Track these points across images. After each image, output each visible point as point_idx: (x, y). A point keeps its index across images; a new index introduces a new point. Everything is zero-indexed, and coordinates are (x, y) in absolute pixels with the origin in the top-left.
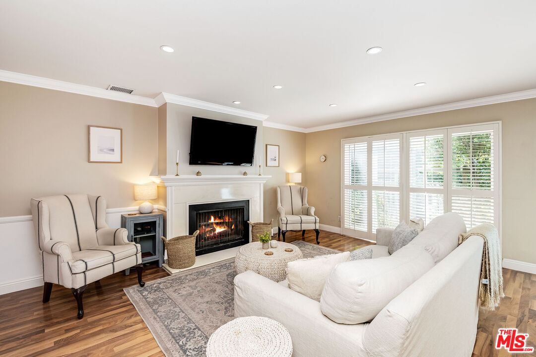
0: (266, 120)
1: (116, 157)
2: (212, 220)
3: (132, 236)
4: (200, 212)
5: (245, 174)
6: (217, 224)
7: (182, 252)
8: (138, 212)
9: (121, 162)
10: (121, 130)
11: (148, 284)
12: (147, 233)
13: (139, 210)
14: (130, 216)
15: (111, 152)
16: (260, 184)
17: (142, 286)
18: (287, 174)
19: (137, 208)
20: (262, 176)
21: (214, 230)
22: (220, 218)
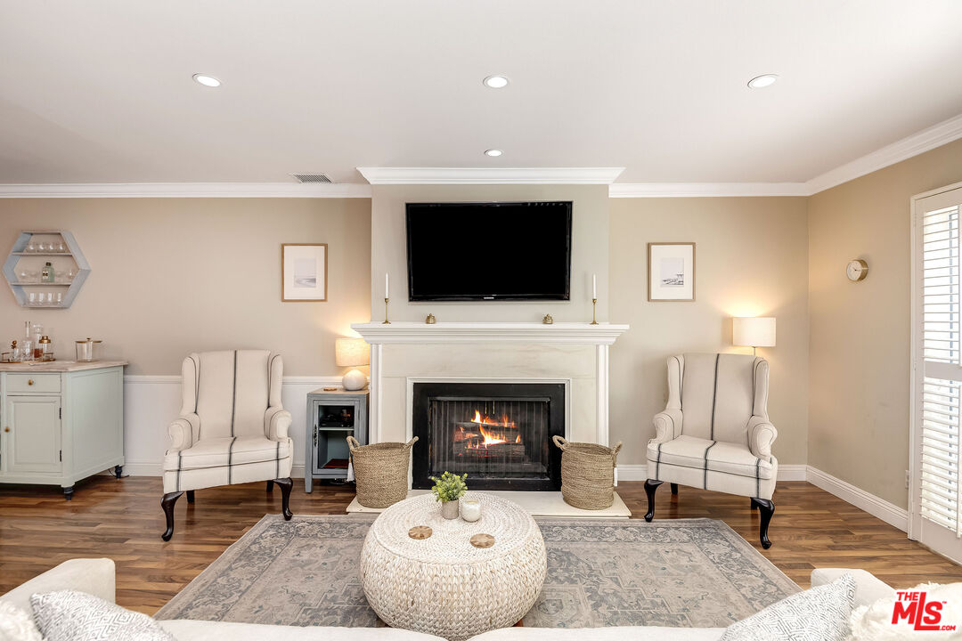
0: (619, 180)
1: (317, 292)
2: (478, 419)
3: (316, 428)
4: (439, 398)
5: (546, 320)
6: (486, 428)
7: (368, 475)
8: (341, 387)
9: (325, 300)
10: (326, 246)
11: (295, 517)
12: (345, 426)
13: (343, 384)
14: (326, 392)
15: (312, 284)
16: (597, 346)
17: (288, 518)
18: (728, 322)
19: (339, 379)
20: (600, 326)
21: (482, 439)
22: (493, 418)
